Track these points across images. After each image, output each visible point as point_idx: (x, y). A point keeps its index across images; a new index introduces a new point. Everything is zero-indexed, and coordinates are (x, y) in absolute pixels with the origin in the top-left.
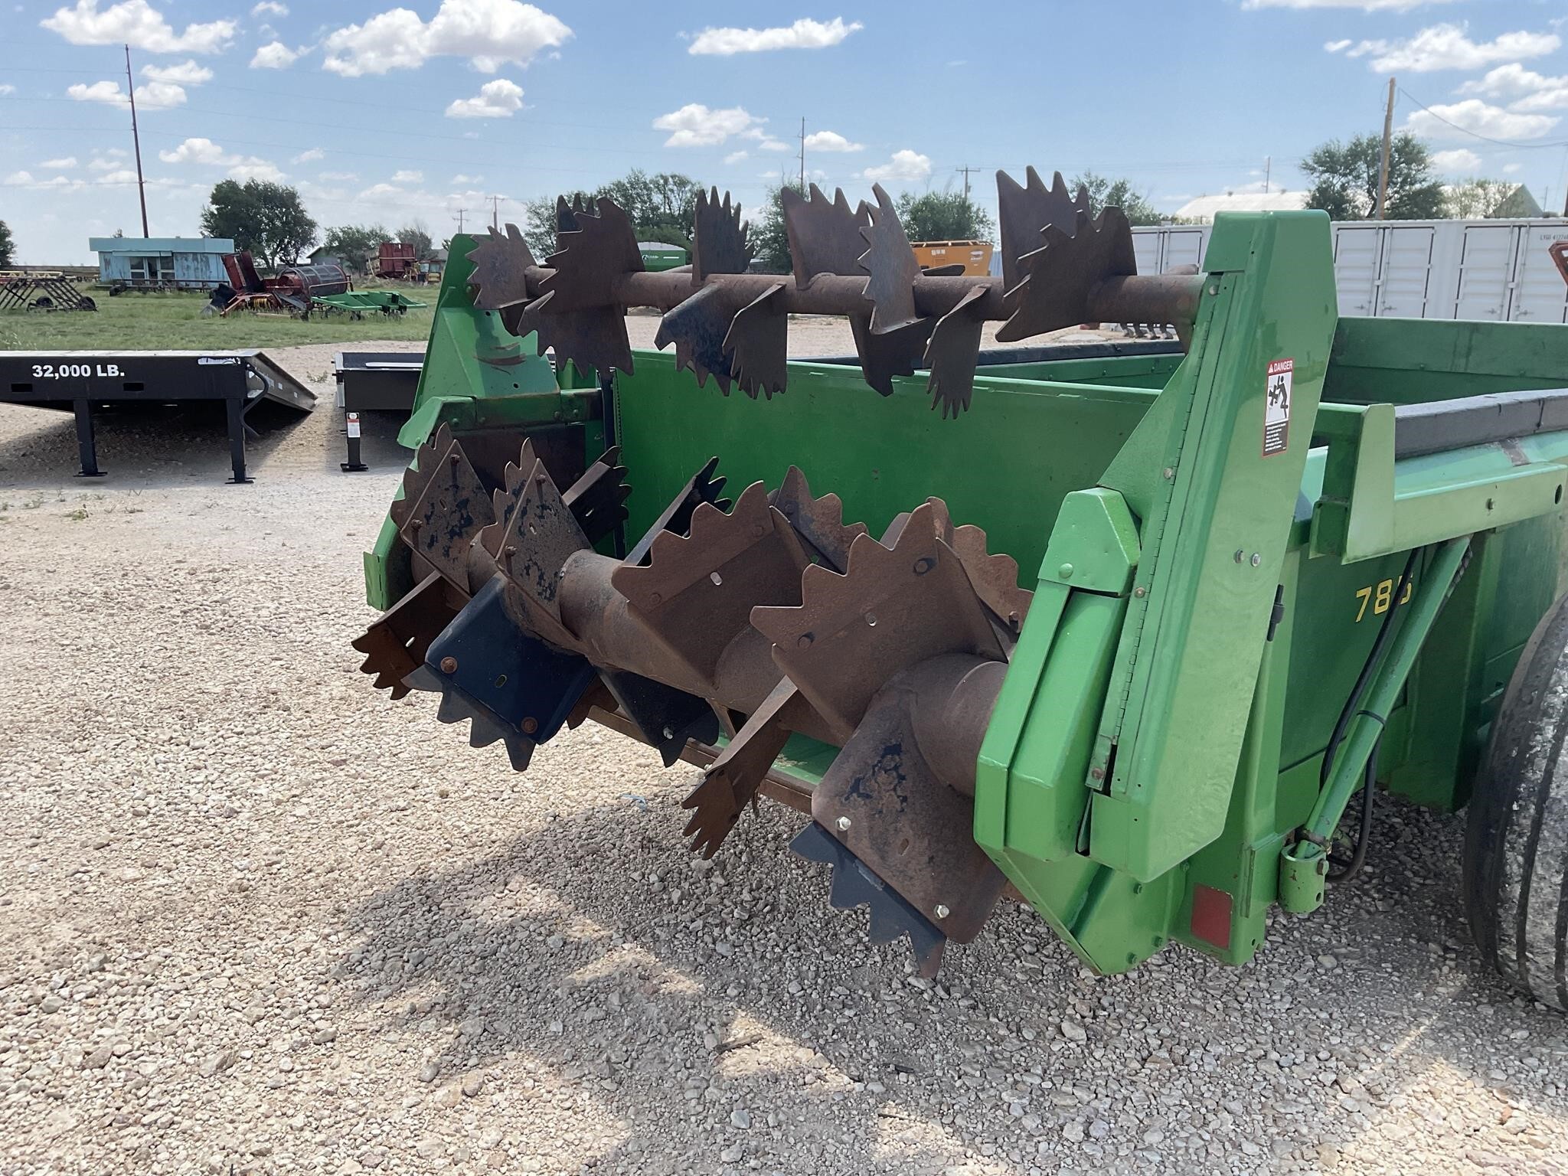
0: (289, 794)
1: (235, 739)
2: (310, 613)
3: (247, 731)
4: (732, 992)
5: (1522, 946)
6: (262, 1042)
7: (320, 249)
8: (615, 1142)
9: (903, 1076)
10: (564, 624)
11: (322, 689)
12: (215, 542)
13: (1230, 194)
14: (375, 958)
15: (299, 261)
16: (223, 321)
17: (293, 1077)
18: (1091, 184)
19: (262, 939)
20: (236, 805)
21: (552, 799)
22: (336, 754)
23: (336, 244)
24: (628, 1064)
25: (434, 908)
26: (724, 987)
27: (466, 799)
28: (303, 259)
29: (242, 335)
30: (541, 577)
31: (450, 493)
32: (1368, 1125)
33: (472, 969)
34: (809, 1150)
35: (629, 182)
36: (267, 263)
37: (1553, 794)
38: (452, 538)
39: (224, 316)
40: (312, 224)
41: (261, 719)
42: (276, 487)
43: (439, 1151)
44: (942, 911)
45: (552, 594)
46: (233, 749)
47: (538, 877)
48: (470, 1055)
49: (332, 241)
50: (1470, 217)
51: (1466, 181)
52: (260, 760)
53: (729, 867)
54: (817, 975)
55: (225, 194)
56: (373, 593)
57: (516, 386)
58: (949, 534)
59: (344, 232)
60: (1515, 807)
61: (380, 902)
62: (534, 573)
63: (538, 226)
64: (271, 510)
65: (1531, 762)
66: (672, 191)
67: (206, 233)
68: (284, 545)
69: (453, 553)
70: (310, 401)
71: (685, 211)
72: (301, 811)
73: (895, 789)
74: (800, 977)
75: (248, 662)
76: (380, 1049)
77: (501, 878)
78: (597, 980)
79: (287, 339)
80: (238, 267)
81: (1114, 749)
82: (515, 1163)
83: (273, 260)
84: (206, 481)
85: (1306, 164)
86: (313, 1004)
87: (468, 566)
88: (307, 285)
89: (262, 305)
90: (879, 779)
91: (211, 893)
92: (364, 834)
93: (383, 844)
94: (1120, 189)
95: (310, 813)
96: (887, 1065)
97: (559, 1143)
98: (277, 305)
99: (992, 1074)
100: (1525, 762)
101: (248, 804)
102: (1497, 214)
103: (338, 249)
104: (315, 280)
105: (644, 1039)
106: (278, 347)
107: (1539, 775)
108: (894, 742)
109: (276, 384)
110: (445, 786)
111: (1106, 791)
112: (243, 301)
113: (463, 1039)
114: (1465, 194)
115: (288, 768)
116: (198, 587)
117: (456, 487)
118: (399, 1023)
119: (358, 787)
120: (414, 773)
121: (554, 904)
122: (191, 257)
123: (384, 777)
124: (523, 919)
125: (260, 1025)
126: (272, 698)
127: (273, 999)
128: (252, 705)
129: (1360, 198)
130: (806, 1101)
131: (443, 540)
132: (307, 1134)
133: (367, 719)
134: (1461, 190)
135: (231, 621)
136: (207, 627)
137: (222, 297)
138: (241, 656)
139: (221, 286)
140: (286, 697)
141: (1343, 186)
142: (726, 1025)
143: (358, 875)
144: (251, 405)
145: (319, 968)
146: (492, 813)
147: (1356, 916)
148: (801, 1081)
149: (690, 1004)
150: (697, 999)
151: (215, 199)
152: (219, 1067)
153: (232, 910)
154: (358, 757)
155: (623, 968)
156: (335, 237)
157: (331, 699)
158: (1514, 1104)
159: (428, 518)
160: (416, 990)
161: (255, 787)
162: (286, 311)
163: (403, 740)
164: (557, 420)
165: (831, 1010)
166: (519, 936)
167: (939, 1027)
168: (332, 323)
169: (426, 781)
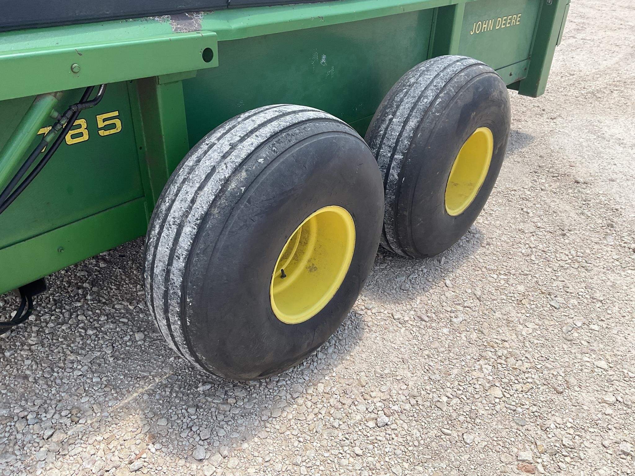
37: (155, 271)
65: (149, 248)
100: (145, 248)
107: (151, 257)
158: (151, 445)
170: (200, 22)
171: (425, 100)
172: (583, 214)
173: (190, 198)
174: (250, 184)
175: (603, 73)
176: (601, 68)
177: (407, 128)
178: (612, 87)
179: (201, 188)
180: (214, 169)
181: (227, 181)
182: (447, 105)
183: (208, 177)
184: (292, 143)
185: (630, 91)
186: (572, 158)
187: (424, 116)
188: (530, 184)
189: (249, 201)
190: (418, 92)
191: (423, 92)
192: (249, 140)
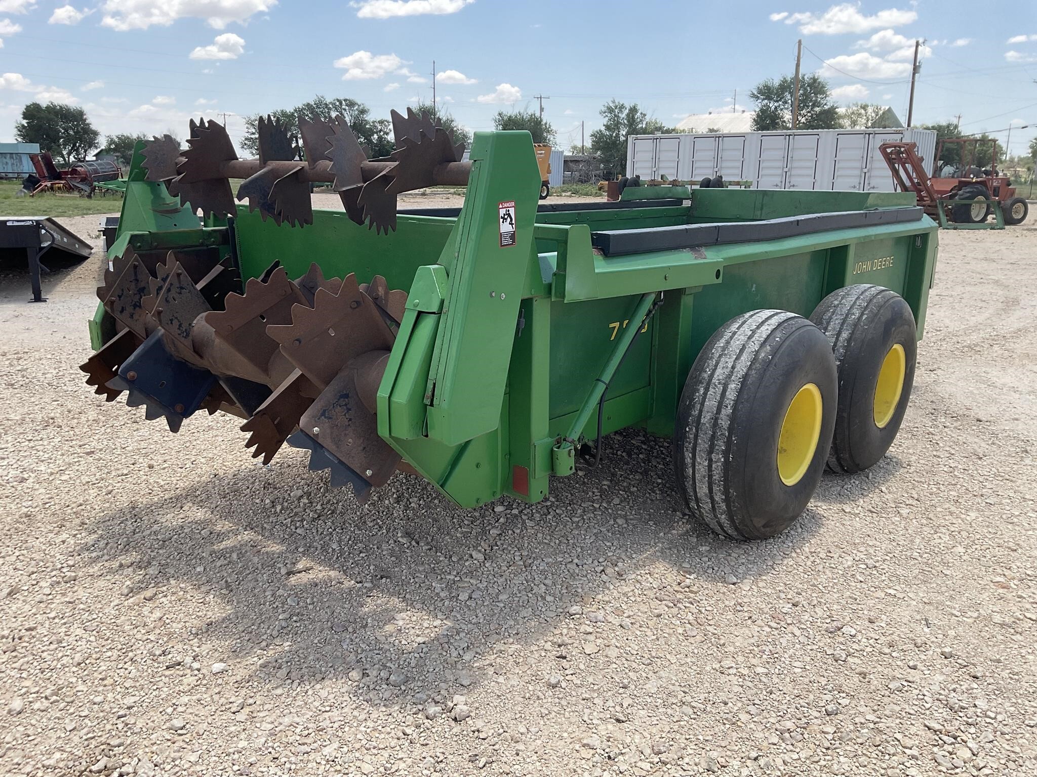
0: (57, 469)
1: (27, 443)
2: (79, 376)
3: (34, 439)
4: (301, 550)
5: (697, 500)
6: (35, 582)
7: (102, 150)
8: (224, 615)
9: (384, 580)
10: (195, 351)
11: (83, 416)
12: (20, 337)
13: (710, 113)
14: (102, 544)
15: (87, 159)
16: (31, 200)
17: (50, 597)
18: (616, 107)
19: (37, 538)
20: (26, 476)
21: (215, 467)
22: (88, 448)
23: (113, 146)
24: (237, 583)
25: (139, 520)
26: (297, 548)
27: (164, 469)
28: (90, 157)
29: (44, 209)
30: (180, 325)
31: (133, 284)
32: (612, 587)
33: (156, 546)
34: (326, 612)
35: (315, 104)
36: (65, 160)
37: (702, 421)
38: (135, 308)
39: (33, 196)
40: (96, 134)
41: (43, 432)
42: (62, 304)
43: (129, 623)
44: (369, 473)
45: (188, 335)
46: (25, 449)
47: (201, 504)
48: (150, 583)
49: (110, 144)
50: (857, 128)
51: (854, 104)
52: (41, 453)
53: (312, 495)
54: (350, 539)
55: (33, 112)
56: (95, 342)
57: (175, 225)
58: (386, 293)
59: (119, 138)
60: (687, 429)
61: (107, 518)
62: (175, 322)
63: (253, 134)
64: (58, 317)
65: (694, 406)
66: (345, 110)
67: (20, 140)
68: (64, 337)
69: (136, 317)
70: (88, 251)
71: (355, 123)
72: (63, 478)
73: (345, 415)
74: (340, 542)
75: (37, 403)
76: (101, 583)
77: (179, 505)
78: (227, 548)
79: (76, 211)
80: (41, 163)
81: (434, 384)
82: (169, 626)
83: (69, 158)
84: (16, 301)
85: (753, 94)
86: (65, 565)
87: (145, 324)
88: (91, 175)
89: (59, 188)
90: (337, 410)
91: (9, 518)
92: (102, 487)
93: (112, 491)
94: (633, 110)
95: (70, 478)
96: (377, 576)
97: (193, 617)
98: (70, 189)
99: (430, 576)
100: (691, 407)
101: (33, 475)
102: (873, 126)
103: (115, 150)
104: (96, 171)
105: (248, 572)
106: (70, 216)
107: (697, 412)
108: (345, 392)
109: (62, 239)
110: (152, 462)
111: (432, 405)
112: (46, 186)
113: (147, 577)
114: (853, 113)
115: (59, 457)
116: (7, 363)
117: (137, 280)
118: (111, 571)
119: (100, 465)
120: (134, 457)
121: (208, 515)
122: (8, 156)
123: (116, 459)
124: (189, 523)
125: (33, 576)
126: (51, 421)
127: (42, 564)
128: (38, 425)
129: (787, 116)
130: (330, 593)
131: (129, 309)
132: (57, 620)
133: (108, 430)
134: (850, 111)
135: (27, 380)
136: (13, 385)
137: (31, 183)
138: (33, 399)
139: (30, 176)
140: (60, 421)
141: (776, 108)
142: (294, 564)
143: (96, 507)
144: (44, 251)
145: (69, 549)
146: (179, 475)
147: (645, 502)
148: (329, 585)
149: (276, 556)
150: (281, 554)
151: (26, 116)
152: (9, 594)
153: (21, 526)
154: (101, 450)
155: (242, 542)
156: (112, 142)
157: (88, 421)
158: (688, 576)
159: (120, 297)
160: (124, 557)
161: (38, 467)
162: (76, 193)
163: (130, 440)
164: (202, 245)
165: (353, 554)
166: (185, 531)
167: (409, 558)
168: (109, 200)
169: (140, 461)
170: (706, 253)
171: (853, 317)
172: (993, 444)
173: (730, 365)
174: (774, 353)
175: (976, 328)
176: (971, 324)
177: (841, 339)
178: (990, 342)
179: (737, 358)
180: (744, 347)
181: (757, 352)
182: (872, 321)
183: (742, 351)
184: (794, 329)
185: (1012, 345)
186: (967, 403)
187: (854, 329)
188: (931, 424)
189: (775, 366)
190: (845, 311)
191: (849, 310)
192: (763, 328)
